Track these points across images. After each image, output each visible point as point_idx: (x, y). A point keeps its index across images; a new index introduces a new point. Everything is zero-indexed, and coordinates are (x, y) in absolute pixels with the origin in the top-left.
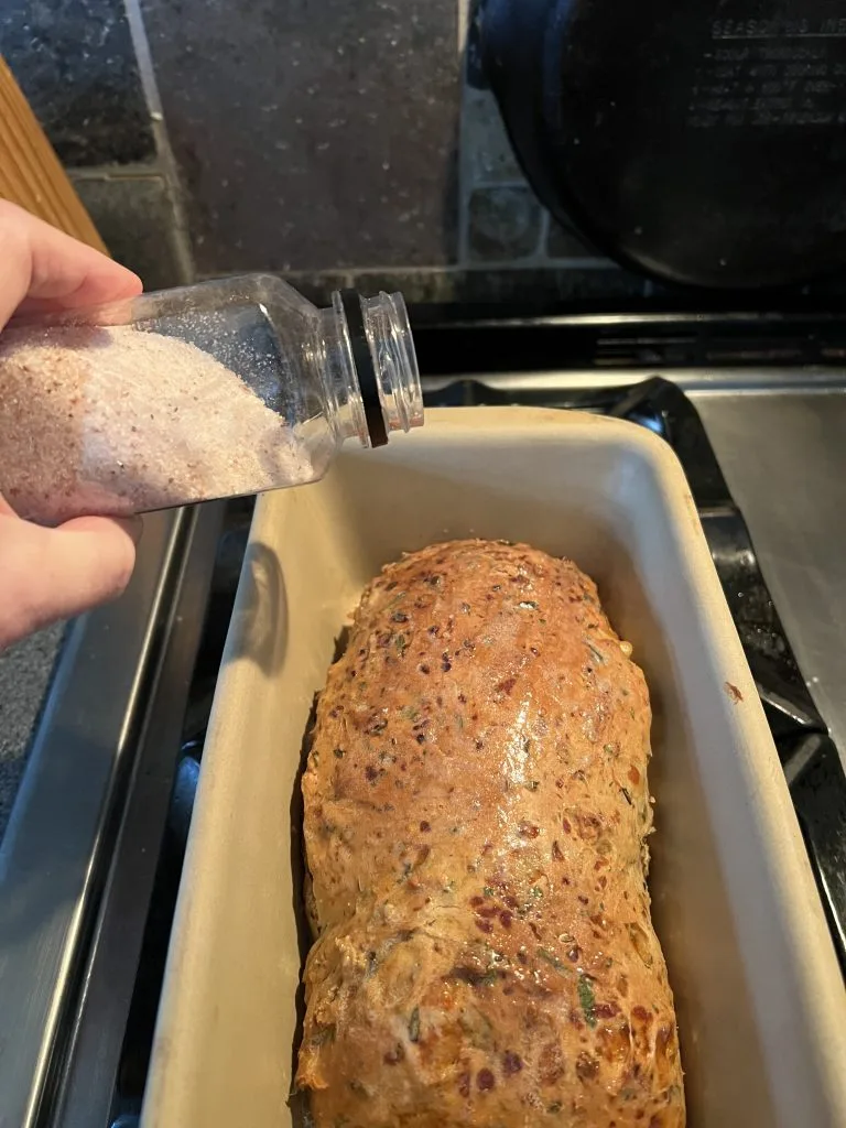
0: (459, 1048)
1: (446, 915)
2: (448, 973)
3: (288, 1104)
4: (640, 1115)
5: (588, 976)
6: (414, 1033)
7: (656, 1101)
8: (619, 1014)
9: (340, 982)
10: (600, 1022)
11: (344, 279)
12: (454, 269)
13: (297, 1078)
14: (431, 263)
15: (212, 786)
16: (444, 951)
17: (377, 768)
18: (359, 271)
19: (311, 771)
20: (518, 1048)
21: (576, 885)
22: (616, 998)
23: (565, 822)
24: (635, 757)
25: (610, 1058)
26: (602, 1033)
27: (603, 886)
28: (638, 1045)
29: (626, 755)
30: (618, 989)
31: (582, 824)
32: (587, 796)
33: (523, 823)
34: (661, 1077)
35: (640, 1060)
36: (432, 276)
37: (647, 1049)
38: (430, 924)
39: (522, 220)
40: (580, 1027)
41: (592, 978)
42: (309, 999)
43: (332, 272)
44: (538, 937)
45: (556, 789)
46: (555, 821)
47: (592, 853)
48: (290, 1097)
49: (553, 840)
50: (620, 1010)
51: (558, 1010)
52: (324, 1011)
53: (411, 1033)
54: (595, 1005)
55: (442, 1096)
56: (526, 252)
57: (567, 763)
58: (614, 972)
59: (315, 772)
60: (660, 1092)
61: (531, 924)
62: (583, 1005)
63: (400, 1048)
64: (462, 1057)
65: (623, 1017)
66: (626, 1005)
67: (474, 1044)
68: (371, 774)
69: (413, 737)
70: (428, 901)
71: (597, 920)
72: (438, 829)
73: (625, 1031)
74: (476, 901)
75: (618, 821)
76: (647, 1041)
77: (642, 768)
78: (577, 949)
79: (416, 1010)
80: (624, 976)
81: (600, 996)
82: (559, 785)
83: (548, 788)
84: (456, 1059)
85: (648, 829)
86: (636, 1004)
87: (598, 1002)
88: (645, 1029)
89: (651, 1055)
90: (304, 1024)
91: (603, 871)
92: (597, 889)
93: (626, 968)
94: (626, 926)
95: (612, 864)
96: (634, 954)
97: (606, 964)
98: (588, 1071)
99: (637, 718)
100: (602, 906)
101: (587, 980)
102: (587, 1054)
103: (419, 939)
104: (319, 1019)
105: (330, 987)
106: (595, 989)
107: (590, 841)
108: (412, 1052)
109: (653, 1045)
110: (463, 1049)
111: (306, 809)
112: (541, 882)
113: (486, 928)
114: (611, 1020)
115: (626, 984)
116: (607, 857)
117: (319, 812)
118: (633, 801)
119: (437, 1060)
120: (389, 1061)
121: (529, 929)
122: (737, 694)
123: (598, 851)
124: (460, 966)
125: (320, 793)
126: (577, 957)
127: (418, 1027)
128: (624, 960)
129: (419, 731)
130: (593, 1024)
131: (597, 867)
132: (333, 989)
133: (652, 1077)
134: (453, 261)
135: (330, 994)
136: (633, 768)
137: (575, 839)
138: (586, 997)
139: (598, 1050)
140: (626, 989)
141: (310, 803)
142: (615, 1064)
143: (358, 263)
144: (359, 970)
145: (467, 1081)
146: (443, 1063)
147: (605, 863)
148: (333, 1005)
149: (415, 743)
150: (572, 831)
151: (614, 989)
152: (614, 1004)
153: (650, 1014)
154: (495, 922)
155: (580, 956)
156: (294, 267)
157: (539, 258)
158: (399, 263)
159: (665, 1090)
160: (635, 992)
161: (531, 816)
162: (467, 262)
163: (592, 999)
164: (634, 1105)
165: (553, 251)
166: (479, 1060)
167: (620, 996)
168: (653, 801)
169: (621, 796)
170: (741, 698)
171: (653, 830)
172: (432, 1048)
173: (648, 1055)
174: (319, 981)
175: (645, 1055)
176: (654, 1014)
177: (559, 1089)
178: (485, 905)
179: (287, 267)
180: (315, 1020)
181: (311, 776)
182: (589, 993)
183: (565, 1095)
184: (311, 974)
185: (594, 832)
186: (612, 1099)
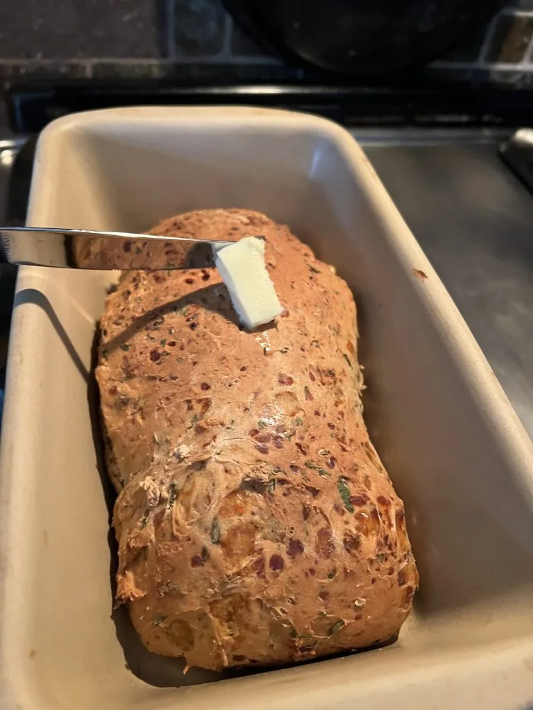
0: (253, 542)
1: (231, 446)
2: (238, 487)
3: (112, 617)
4: (391, 571)
5: (343, 477)
6: (216, 537)
7: (400, 561)
8: (368, 502)
9: (147, 514)
10: (357, 509)
11: (84, 68)
12: (166, 62)
13: (118, 595)
14: (149, 56)
15: (22, 362)
16: (233, 472)
17: (160, 351)
18: (95, 61)
19: (102, 364)
20: (299, 535)
21: (324, 416)
22: (365, 491)
23: (311, 374)
24: (349, 335)
25: (366, 533)
26: (359, 517)
27: (343, 417)
28: (384, 522)
29: (344, 332)
30: (365, 485)
31: (323, 375)
32: (323, 358)
33: (281, 375)
34: (401, 545)
35: (388, 532)
36: (150, 66)
37: (390, 525)
38: (218, 454)
39: (212, 25)
40: (343, 513)
41: (347, 479)
42: (120, 535)
43: (74, 61)
44: (304, 453)
45: (301, 352)
46: (304, 373)
47: (331, 395)
48: (113, 611)
49: (304, 386)
50: (369, 499)
51: (326, 503)
52: (135, 538)
53: (213, 538)
54: (352, 497)
55: (244, 581)
56: (216, 50)
57: (306, 335)
58: (360, 475)
59: (106, 364)
60: (402, 554)
61: (297, 444)
62: (343, 498)
63: (205, 552)
64: (257, 548)
65: (371, 504)
66: (372, 495)
67: (265, 538)
68: (155, 356)
69: (187, 326)
70: (215, 437)
71: (342, 440)
72: (215, 386)
73: (375, 514)
74: (254, 432)
75: (345, 375)
76: (389, 519)
77: (354, 343)
78: (333, 459)
79: (215, 519)
80: (367, 477)
81: (354, 491)
82: (303, 350)
83: (294, 352)
84: (252, 551)
85: (361, 386)
86: (379, 495)
87: (353, 495)
88: (387, 512)
89: (394, 529)
90: (119, 553)
91: (341, 407)
92: (339, 419)
93: (367, 471)
94: (362, 444)
95: (346, 403)
96: (370, 462)
97: (355, 469)
98: (352, 544)
99: (347, 309)
100: (344, 430)
101: (343, 480)
102: (350, 531)
103: (210, 466)
104: (132, 545)
105: (139, 518)
106: (350, 486)
107: (330, 387)
108: (216, 551)
109: (393, 522)
110: (256, 543)
111: (102, 391)
112: (300, 415)
113: (264, 451)
114: (364, 508)
115: (369, 482)
116: (342, 398)
117: (113, 391)
118: (352, 364)
119: (237, 554)
120: (196, 562)
121: (296, 448)
122: (423, 274)
123: (336, 394)
124: (248, 479)
125: (113, 378)
126: (333, 465)
127: (219, 531)
128: (365, 466)
129: (191, 322)
130: (352, 510)
131: (336, 404)
132: (141, 520)
133: (396, 544)
134: (164, 55)
135: (139, 524)
136: (349, 341)
137: (319, 385)
138: (344, 492)
139: (358, 529)
140: (370, 486)
141: (104, 388)
142: (370, 537)
143: (94, 54)
144: (162, 501)
145: (263, 566)
146: (241, 555)
147: (341, 402)
148: (143, 532)
149: (188, 330)
150: (316, 380)
151: (363, 485)
152: (365, 496)
153: (389, 501)
154: (270, 445)
155: (336, 464)
156: (45, 56)
157: (226, 56)
158: (124, 56)
159: (405, 553)
160: (377, 487)
161: (286, 370)
162: (174, 58)
163: (349, 493)
164: (387, 565)
165: (235, 51)
166: (270, 548)
167: (367, 490)
168: (362, 367)
169: (344, 359)
170: (426, 277)
171: (365, 387)
172: (232, 546)
173: (392, 529)
174: (128, 519)
175: (390, 529)
176: (391, 501)
177: (333, 561)
178: (260, 434)
179: (39, 55)
180: (128, 546)
181: (103, 368)
182: (346, 489)
183: (338, 564)
184: (120, 515)
185: (331, 380)
186: (371, 561)
